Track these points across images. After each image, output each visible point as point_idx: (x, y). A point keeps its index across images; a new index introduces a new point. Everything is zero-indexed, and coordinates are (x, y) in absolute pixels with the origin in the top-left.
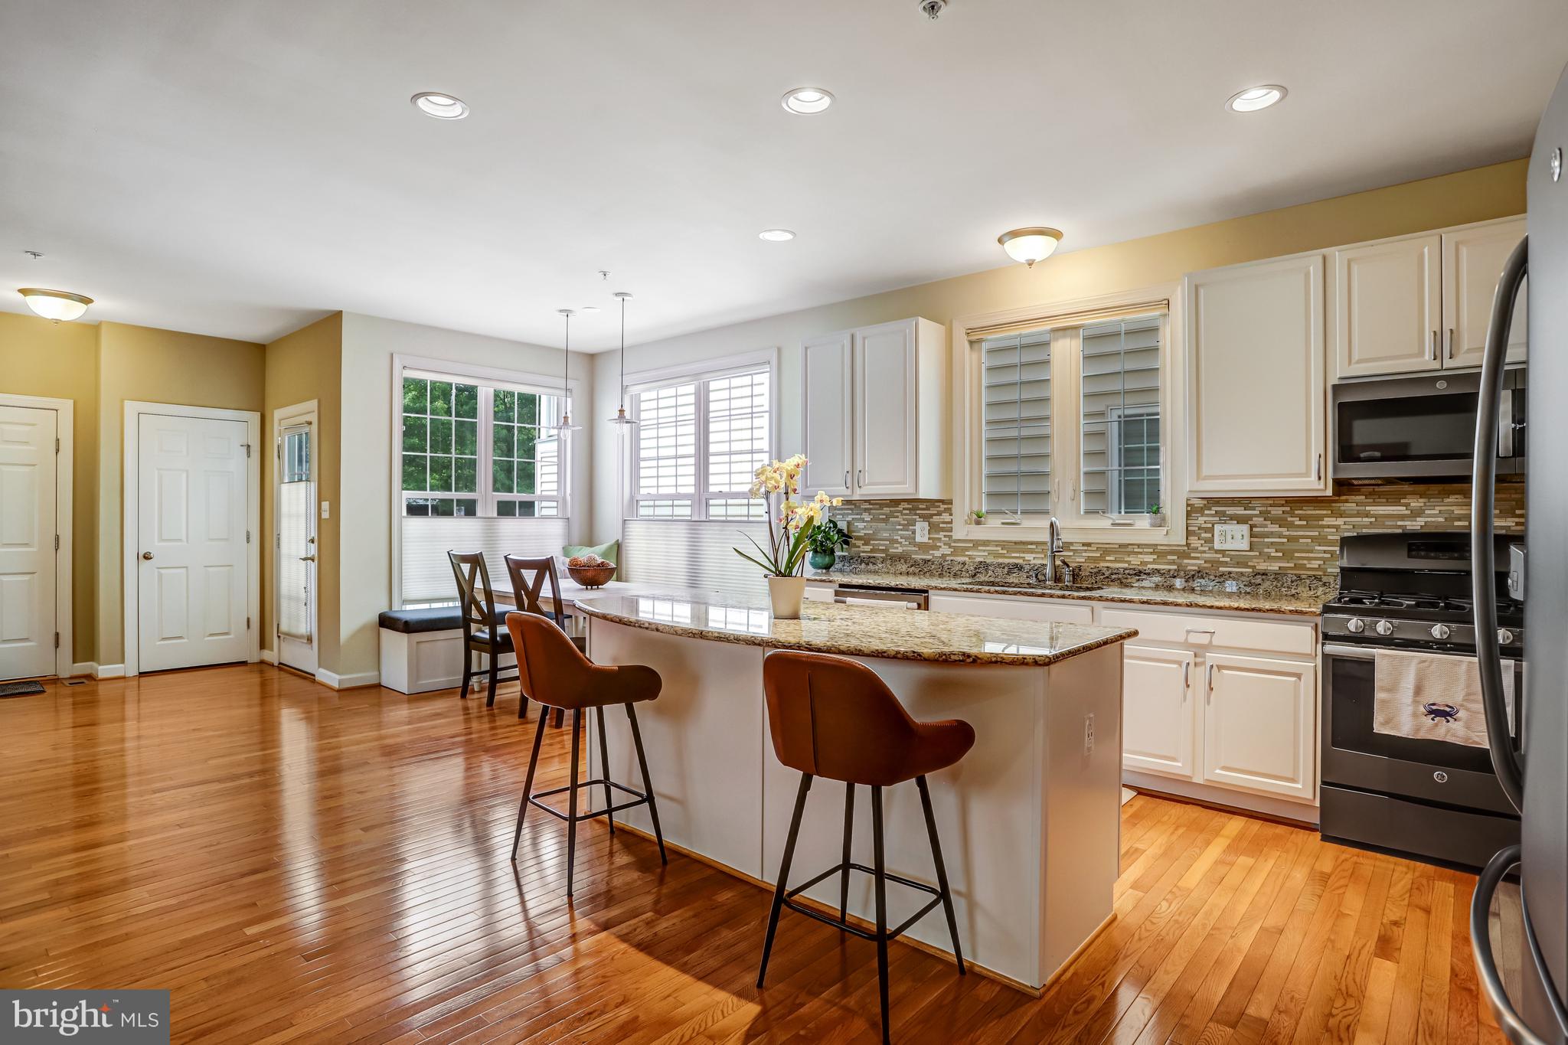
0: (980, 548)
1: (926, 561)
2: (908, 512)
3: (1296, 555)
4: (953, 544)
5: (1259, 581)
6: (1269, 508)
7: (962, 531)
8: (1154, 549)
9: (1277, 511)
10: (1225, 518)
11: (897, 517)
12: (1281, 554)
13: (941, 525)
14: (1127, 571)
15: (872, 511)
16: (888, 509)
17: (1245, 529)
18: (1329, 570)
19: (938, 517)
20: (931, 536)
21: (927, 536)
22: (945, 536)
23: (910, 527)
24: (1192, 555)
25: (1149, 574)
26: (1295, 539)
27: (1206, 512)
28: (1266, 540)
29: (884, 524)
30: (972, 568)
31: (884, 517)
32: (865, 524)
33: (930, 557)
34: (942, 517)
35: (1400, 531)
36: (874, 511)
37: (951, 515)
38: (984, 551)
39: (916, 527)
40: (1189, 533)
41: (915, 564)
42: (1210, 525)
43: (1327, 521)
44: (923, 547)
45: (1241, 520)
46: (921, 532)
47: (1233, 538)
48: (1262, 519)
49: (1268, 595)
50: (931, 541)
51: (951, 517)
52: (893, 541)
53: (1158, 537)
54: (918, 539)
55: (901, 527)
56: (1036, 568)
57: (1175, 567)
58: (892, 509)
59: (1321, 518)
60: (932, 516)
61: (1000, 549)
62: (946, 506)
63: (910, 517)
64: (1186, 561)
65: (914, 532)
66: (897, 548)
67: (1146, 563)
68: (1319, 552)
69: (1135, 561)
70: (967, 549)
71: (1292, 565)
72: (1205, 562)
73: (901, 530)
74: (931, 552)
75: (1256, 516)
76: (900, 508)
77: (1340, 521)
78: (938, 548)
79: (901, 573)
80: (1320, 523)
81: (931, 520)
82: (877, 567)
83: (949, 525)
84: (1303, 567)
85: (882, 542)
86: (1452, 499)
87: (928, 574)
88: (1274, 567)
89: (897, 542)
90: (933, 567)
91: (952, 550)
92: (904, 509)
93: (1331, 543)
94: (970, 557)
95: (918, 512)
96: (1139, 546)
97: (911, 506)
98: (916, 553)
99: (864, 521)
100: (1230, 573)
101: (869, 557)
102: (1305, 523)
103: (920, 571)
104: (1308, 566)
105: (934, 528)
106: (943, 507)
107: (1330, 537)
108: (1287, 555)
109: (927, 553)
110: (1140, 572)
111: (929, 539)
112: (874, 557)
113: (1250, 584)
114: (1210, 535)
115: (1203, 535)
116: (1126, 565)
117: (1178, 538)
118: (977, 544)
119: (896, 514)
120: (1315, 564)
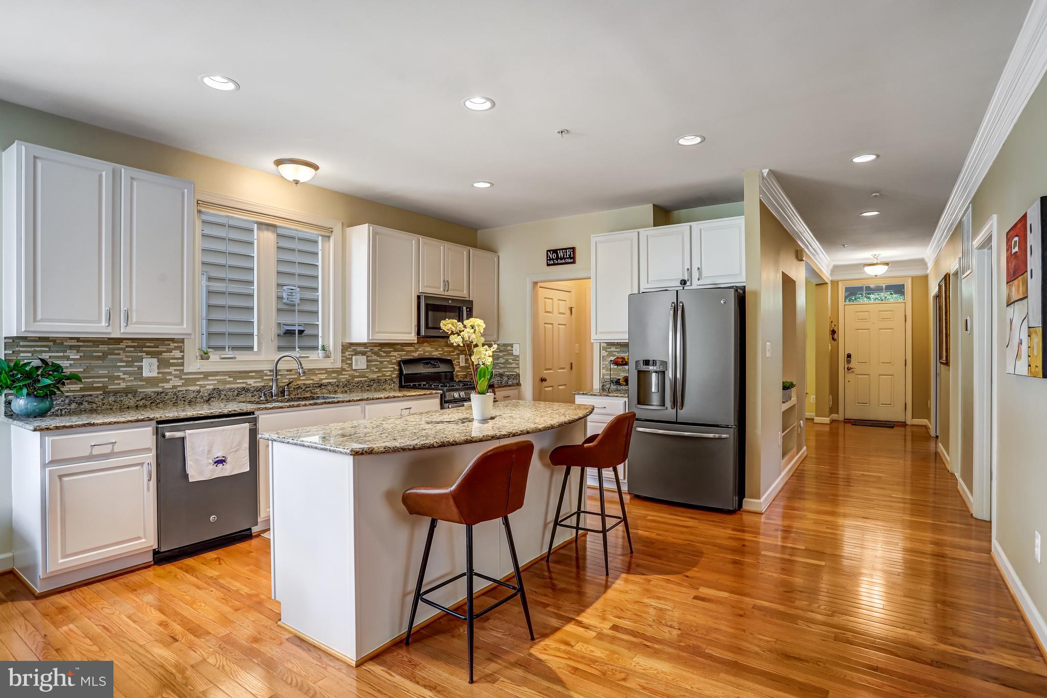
0: (210, 378)
1: (158, 393)
2: (133, 349)
3: (383, 370)
4: (183, 377)
5: (372, 384)
6: (373, 348)
7: (194, 365)
8: (328, 372)
9: (376, 349)
10: (357, 353)
11: (119, 354)
12: (377, 370)
13: (171, 361)
14: (314, 385)
15: (81, 349)
16: (107, 346)
17: (365, 357)
18: (393, 376)
19: (169, 354)
20: (161, 371)
21: (157, 371)
22: (175, 370)
23: (136, 364)
24: (343, 373)
25: (326, 385)
26: (381, 362)
27: (349, 349)
28: (372, 363)
29: (101, 362)
30: (206, 394)
31: (101, 354)
32: (72, 362)
33: (160, 390)
34: (171, 354)
35: (412, 357)
36: (84, 349)
37: (183, 352)
38: (213, 380)
39: (143, 364)
40: (342, 361)
41: (146, 397)
42: (351, 357)
43: (393, 354)
44: (151, 381)
45: (363, 353)
46: (150, 367)
47: (360, 363)
48: (370, 353)
49: (376, 390)
50: (161, 375)
51: (182, 354)
52: (112, 378)
53: (328, 364)
54: (146, 373)
55: (124, 364)
56: (259, 389)
57: (336, 380)
58: (110, 346)
59: (390, 352)
60: (161, 353)
61: (228, 377)
62: (176, 345)
63: (136, 354)
64: (341, 377)
65: (141, 368)
66: (119, 384)
67: (321, 379)
68: (390, 368)
69: (316, 379)
70: (198, 380)
71: (381, 375)
72: (349, 376)
73: (123, 366)
74: (160, 385)
75: (368, 351)
76: (122, 345)
77: (396, 354)
78: (168, 381)
79: (128, 408)
80: (390, 354)
81: (160, 356)
82: (94, 405)
83: (179, 361)
84: (384, 375)
85: (97, 380)
86: (425, 344)
87: (161, 405)
88: (375, 376)
89: (118, 378)
90: (167, 397)
91: (183, 381)
92: (127, 347)
93: (393, 364)
94: (201, 386)
95: (144, 349)
96: (319, 369)
97: (136, 344)
98: (142, 387)
99: (68, 358)
100: (361, 381)
101: (83, 396)
102: (385, 354)
103: (151, 403)
104: (387, 375)
105: (163, 363)
106: (173, 345)
107: (393, 361)
108: (380, 371)
109: (157, 386)
110: (322, 385)
111: (158, 373)
112: (90, 395)
113: (369, 386)
114: (351, 362)
115: (348, 362)
116: (311, 382)
117: (339, 365)
118: (207, 375)
119: (116, 352)
120: (388, 374)
